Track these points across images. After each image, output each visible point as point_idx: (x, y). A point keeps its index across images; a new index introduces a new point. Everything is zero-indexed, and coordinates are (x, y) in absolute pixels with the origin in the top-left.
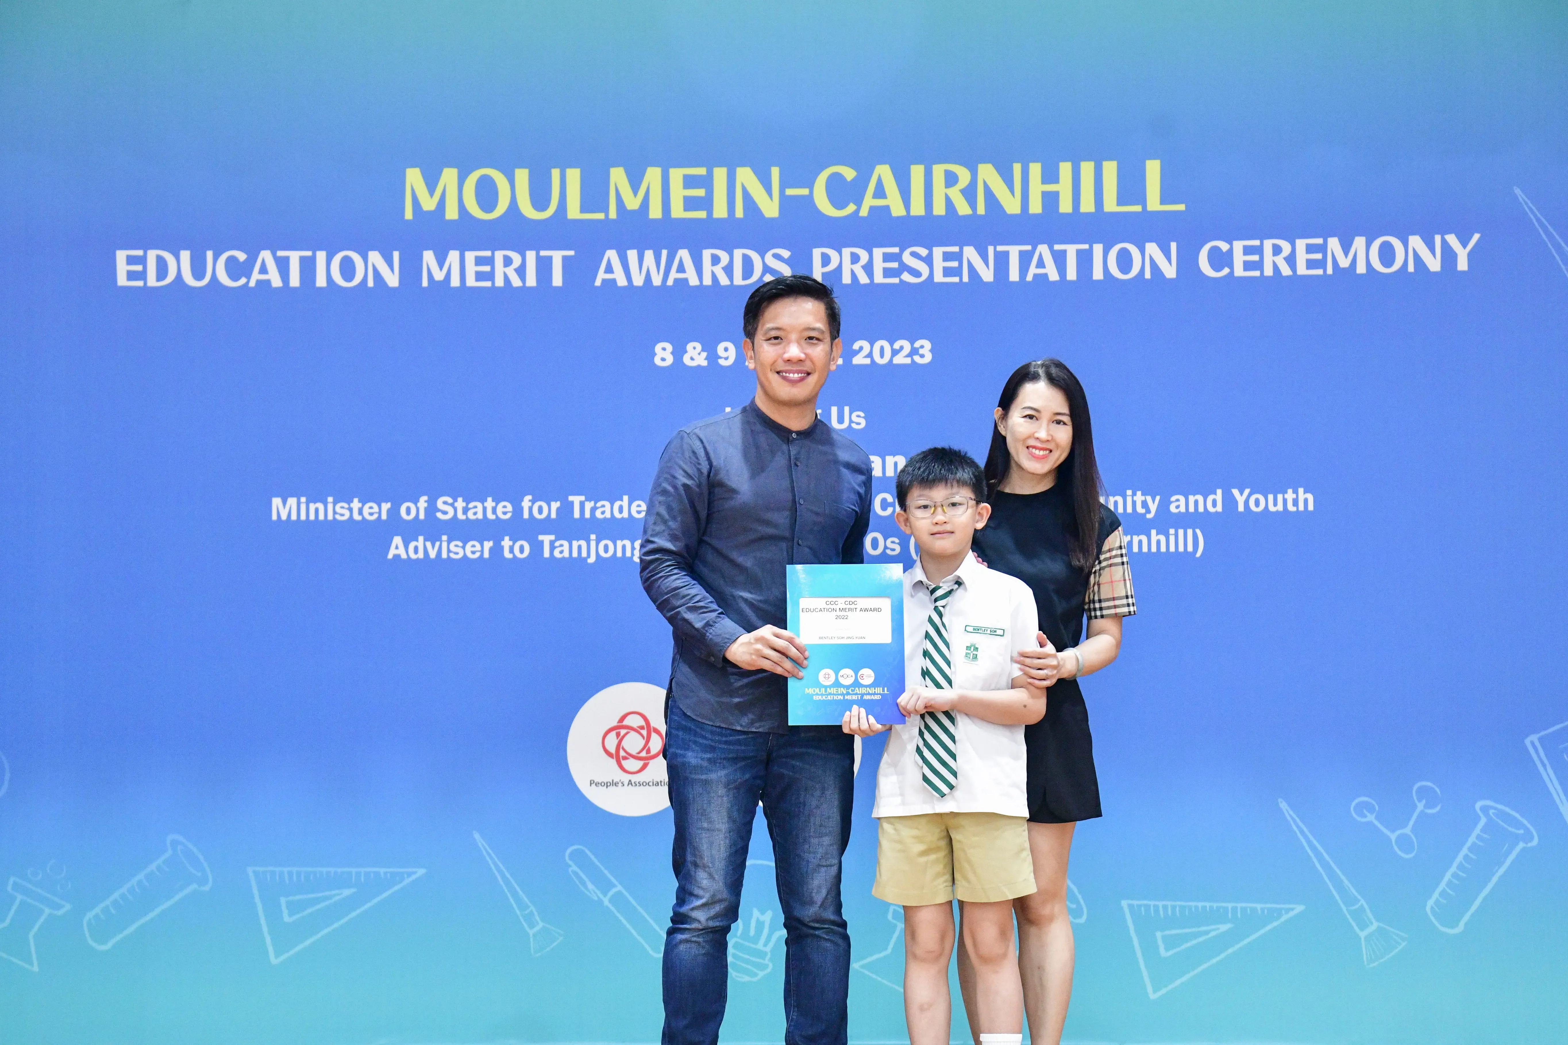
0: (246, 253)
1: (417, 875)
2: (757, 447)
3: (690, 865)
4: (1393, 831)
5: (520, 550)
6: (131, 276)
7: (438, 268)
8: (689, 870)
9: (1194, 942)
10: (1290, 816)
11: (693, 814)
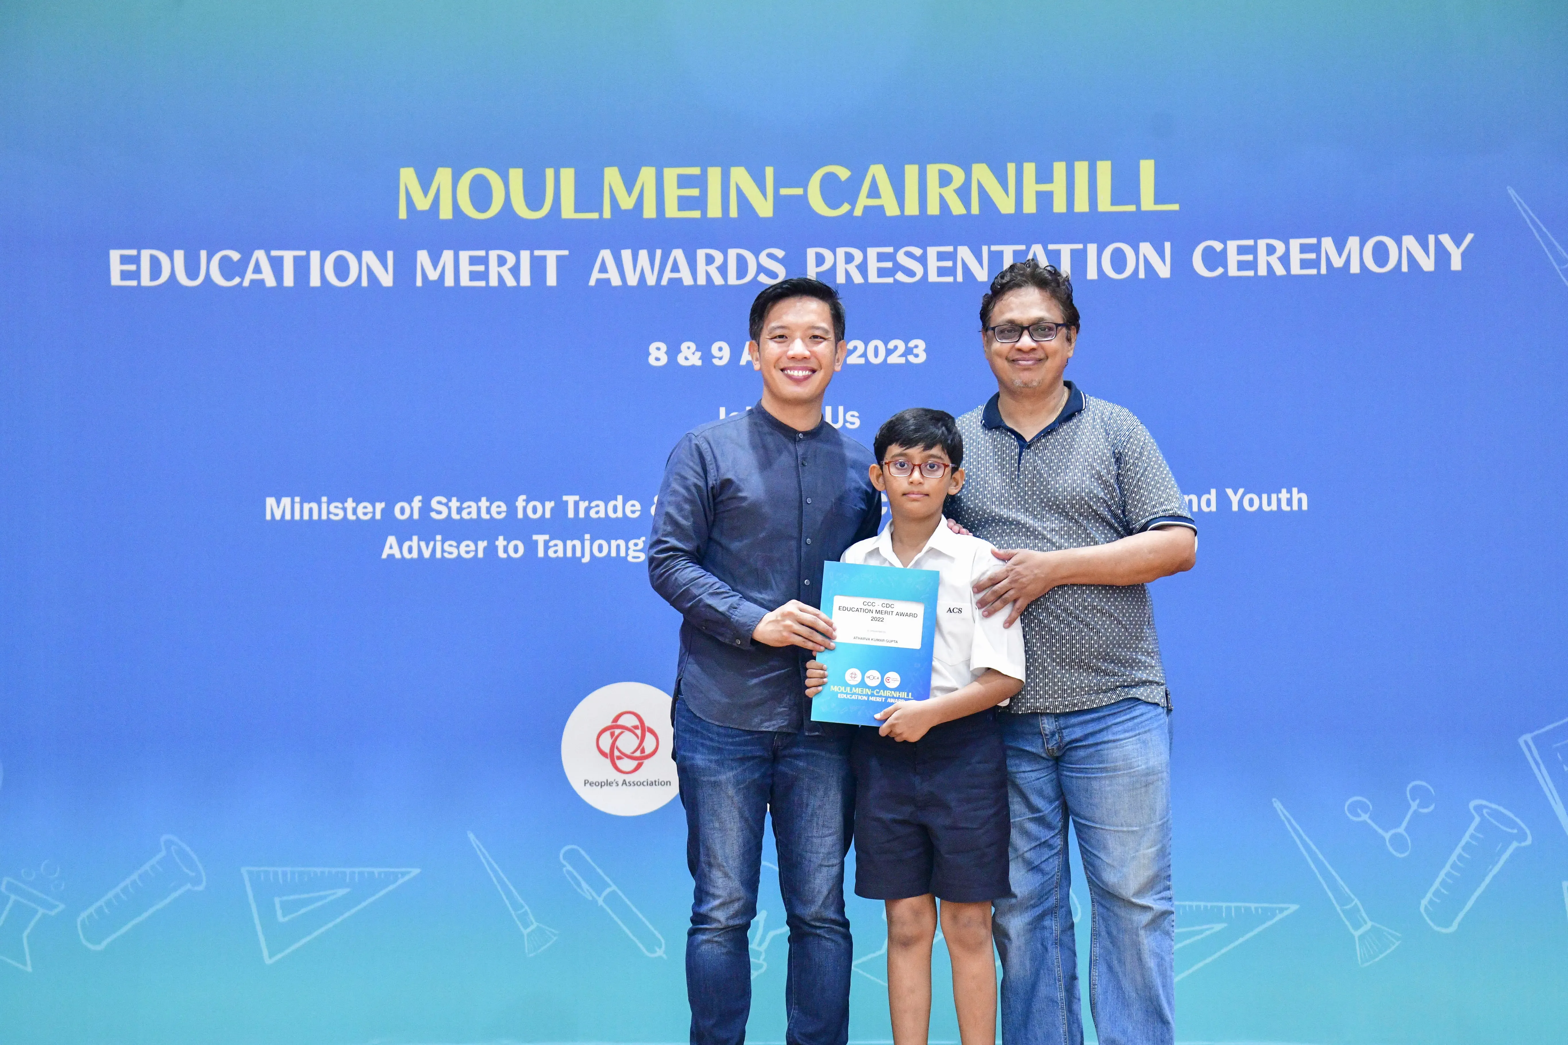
0: (239, 252)
1: (412, 875)
2: (765, 447)
3: (704, 865)
4: (1387, 832)
5: (514, 549)
6: (125, 275)
7: (431, 268)
8: (703, 870)
9: (1188, 942)
10: (1285, 815)
11: (705, 816)
